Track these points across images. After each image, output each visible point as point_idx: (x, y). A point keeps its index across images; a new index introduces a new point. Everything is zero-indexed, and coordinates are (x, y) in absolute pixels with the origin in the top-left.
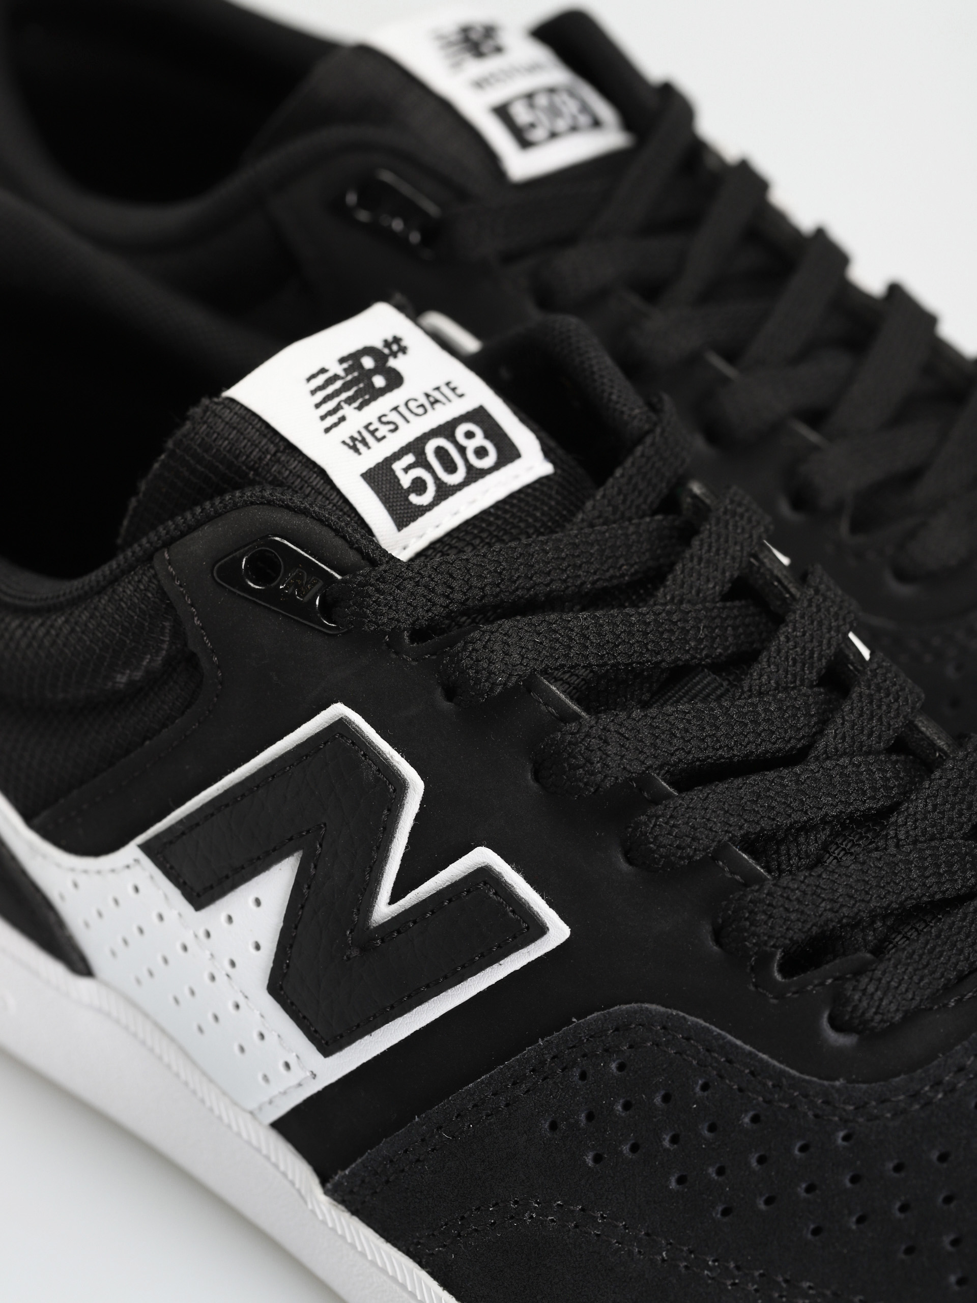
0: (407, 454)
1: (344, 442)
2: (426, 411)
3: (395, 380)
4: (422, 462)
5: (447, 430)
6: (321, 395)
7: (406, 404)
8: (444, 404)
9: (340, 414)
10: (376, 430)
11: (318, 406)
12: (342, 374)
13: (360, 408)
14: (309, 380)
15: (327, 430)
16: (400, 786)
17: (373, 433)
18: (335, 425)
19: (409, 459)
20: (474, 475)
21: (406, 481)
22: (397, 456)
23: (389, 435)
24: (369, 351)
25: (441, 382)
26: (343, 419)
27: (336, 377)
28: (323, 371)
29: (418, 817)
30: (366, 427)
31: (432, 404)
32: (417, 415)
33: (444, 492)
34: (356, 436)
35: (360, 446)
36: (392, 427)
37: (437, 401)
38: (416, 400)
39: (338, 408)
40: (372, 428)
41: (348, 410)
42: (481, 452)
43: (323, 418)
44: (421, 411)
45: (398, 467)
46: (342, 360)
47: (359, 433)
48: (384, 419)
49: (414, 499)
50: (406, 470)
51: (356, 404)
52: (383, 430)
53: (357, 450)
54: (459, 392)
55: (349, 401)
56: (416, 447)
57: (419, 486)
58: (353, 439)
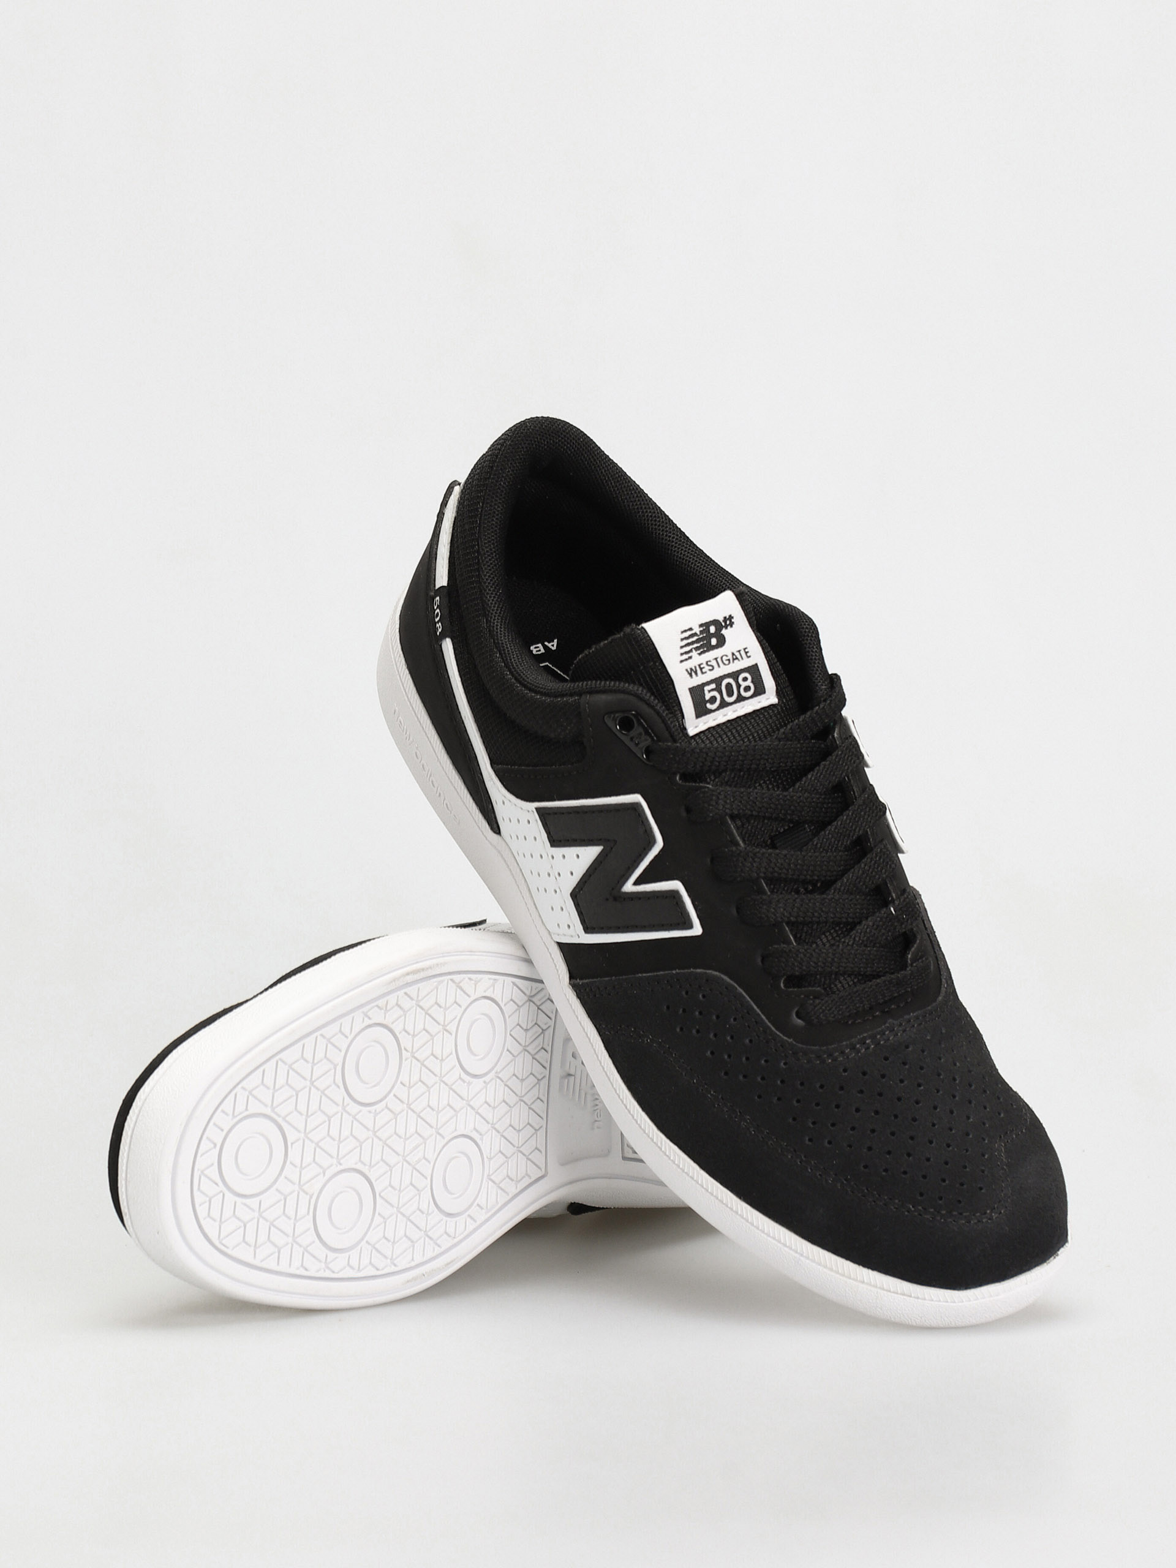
0: (713, 683)
1: (687, 670)
2: (729, 663)
3: (722, 642)
4: (718, 689)
5: (735, 675)
6: (686, 642)
7: (722, 658)
8: (739, 660)
9: (690, 655)
10: (704, 668)
11: (682, 647)
12: (698, 633)
13: (700, 654)
14: (682, 632)
15: (682, 661)
16: (652, 842)
17: (701, 669)
18: (686, 660)
19: (713, 686)
20: (740, 699)
21: (708, 696)
22: (708, 683)
23: (708, 672)
24: (715, 622)
25: (741, 648)
26: (690, 658)
27: (695, 634)
28: (691, 629)
29: (656, 857)
30: (699, 665)
31: (734, 659)
32: (724, 664)
33: (724, 704)
34: (694, 668)
35: (693, 674)
36: (711, 668)
37: (737, 658)
38: (727, 656)
39: (691, 651)
40: (702, 666)
41: (694, 654)
42: (747, 689)
43: (682, 654)
44: (727, 662)
45: (707, 688)
46: (701, 626)
47: (695, 667)
48: (709, 663)
49: (709, 706)
50: (709, 691)
51: (699, 652)
52: (707, 668)
53: (691, 675)
54: (748, 654)
55: (697, 649)
56: (718, 681)
57: (713, 700)
58: (691, 669)
